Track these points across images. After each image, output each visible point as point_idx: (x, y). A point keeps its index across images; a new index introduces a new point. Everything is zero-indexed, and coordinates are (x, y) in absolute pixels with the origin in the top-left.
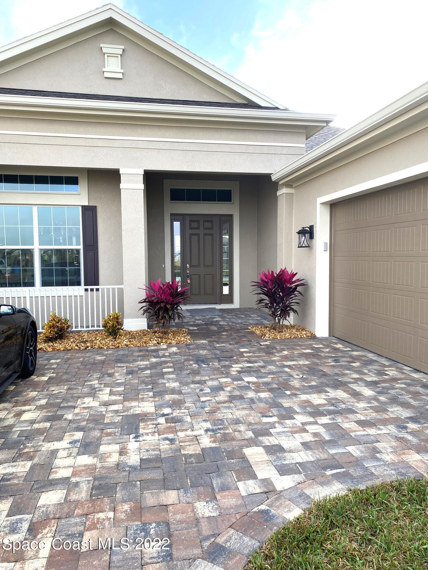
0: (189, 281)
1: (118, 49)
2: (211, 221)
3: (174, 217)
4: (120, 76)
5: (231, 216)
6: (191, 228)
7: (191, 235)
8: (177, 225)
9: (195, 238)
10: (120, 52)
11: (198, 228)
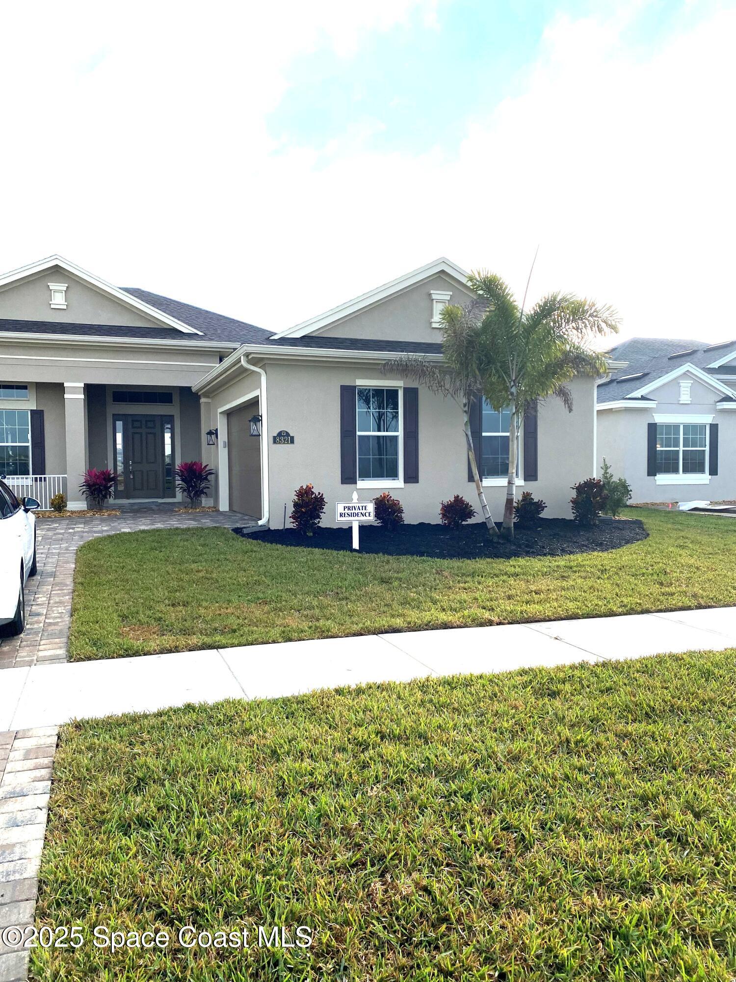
0: (132, 477)
1: (63, 287)
2: (154, 421)
3: (116, 417)
4: (65, 307)
5: (172, 416)
6: (133, 427)
7: (134, 433)
8: (119, 424)
9: (137, 437)
10: (65, 289)
11: (141, 427)
